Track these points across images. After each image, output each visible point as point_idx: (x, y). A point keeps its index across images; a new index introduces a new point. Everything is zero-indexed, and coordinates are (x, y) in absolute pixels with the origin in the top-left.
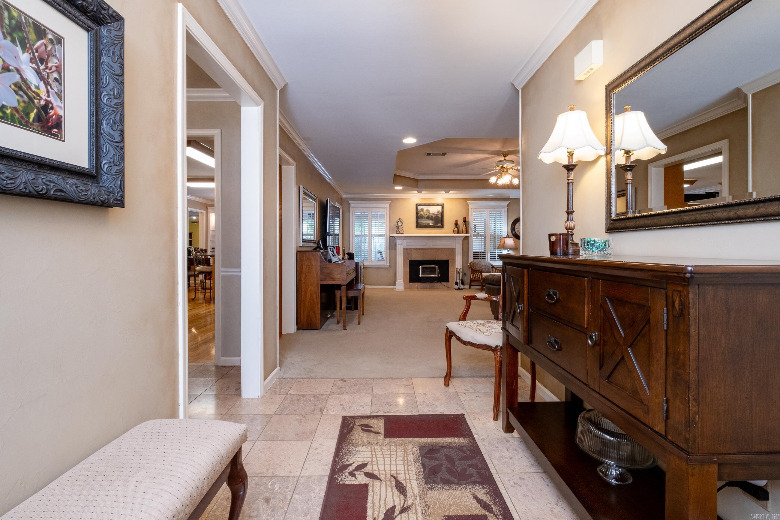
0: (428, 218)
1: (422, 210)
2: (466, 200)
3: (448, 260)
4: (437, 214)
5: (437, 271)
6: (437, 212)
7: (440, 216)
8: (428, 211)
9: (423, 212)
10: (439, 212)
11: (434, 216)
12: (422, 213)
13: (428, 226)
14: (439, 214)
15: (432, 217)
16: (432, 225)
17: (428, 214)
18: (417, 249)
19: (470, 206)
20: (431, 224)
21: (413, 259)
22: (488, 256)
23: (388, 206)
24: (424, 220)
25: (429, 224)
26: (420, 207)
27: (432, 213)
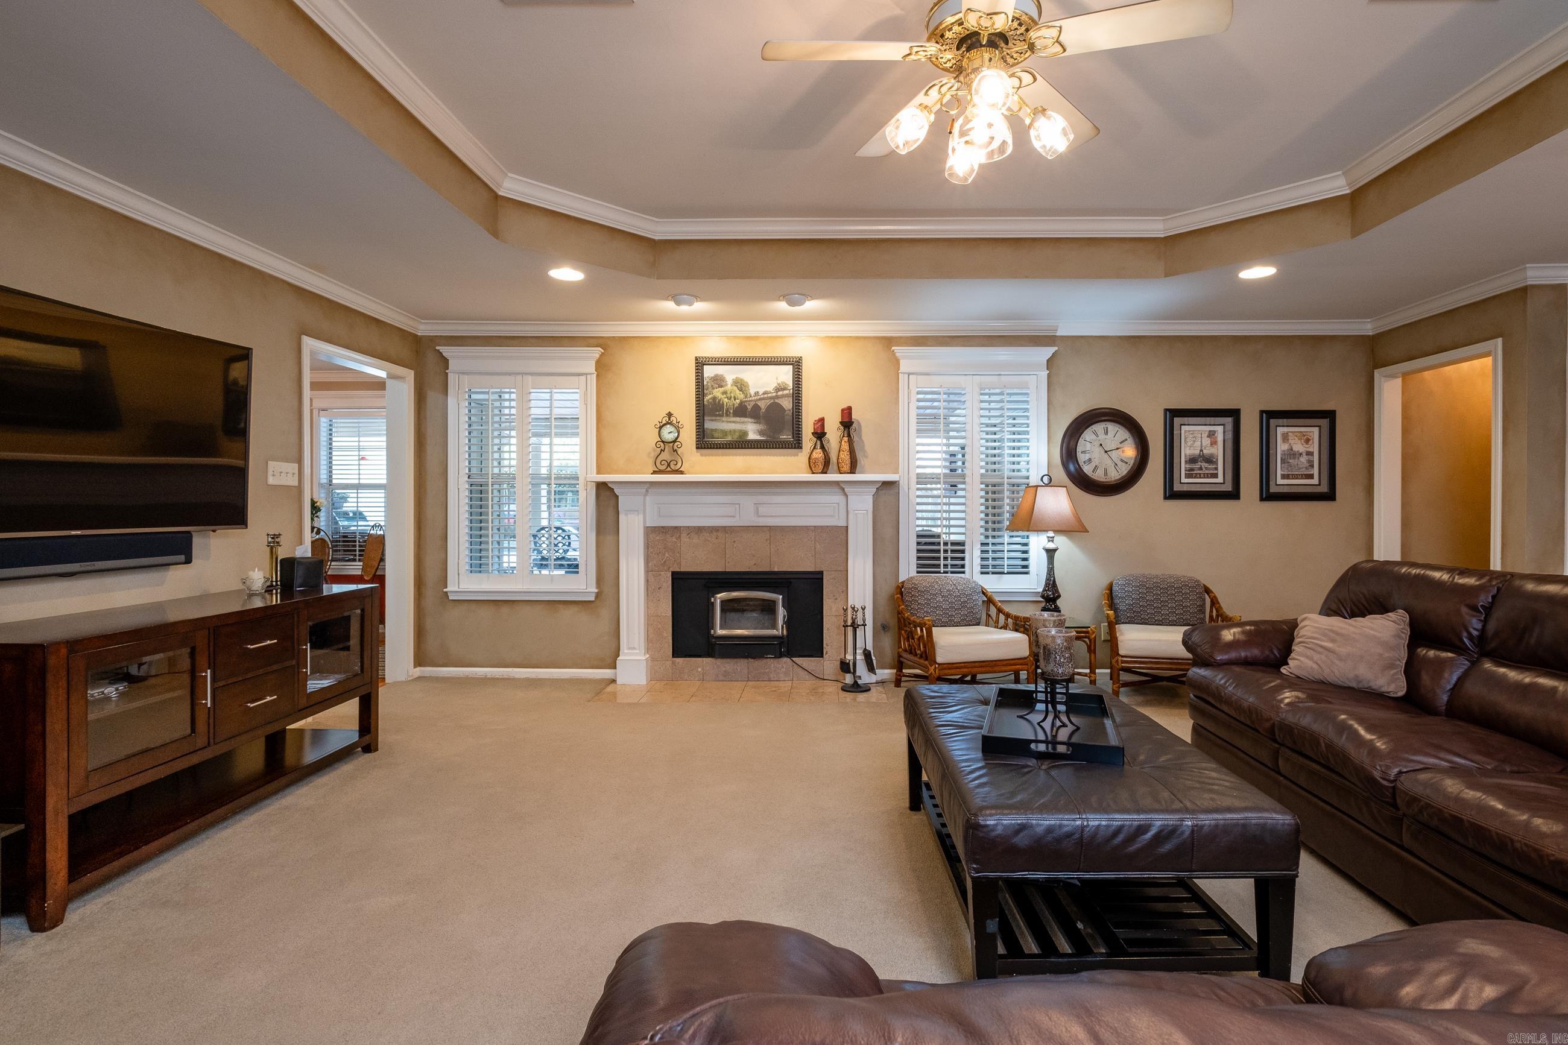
0: (741, 411)
1: (719, 381)
2: (888, 342)
3: (821, 573)
4: (777, 397)
5: (781, 612)
6: (777, 390)
7: (787, 404)
8: (741, 385)
9: (721, 390)
10: (785, 389)
11: (763, 405)
12: (717, 393)
13: (741, 444)
14: (783, 396)
15: (756, 407)
16: (758, 437)
17: (741, 396)
18: (699, 530)
19: (905, 366)
20: (752, 436)
21: (684, 568)
22: (973, 557)
23: (590, 367)
24: (724, 419)
25: (745, 433)
26: (709, 371)
27: (757, 393)
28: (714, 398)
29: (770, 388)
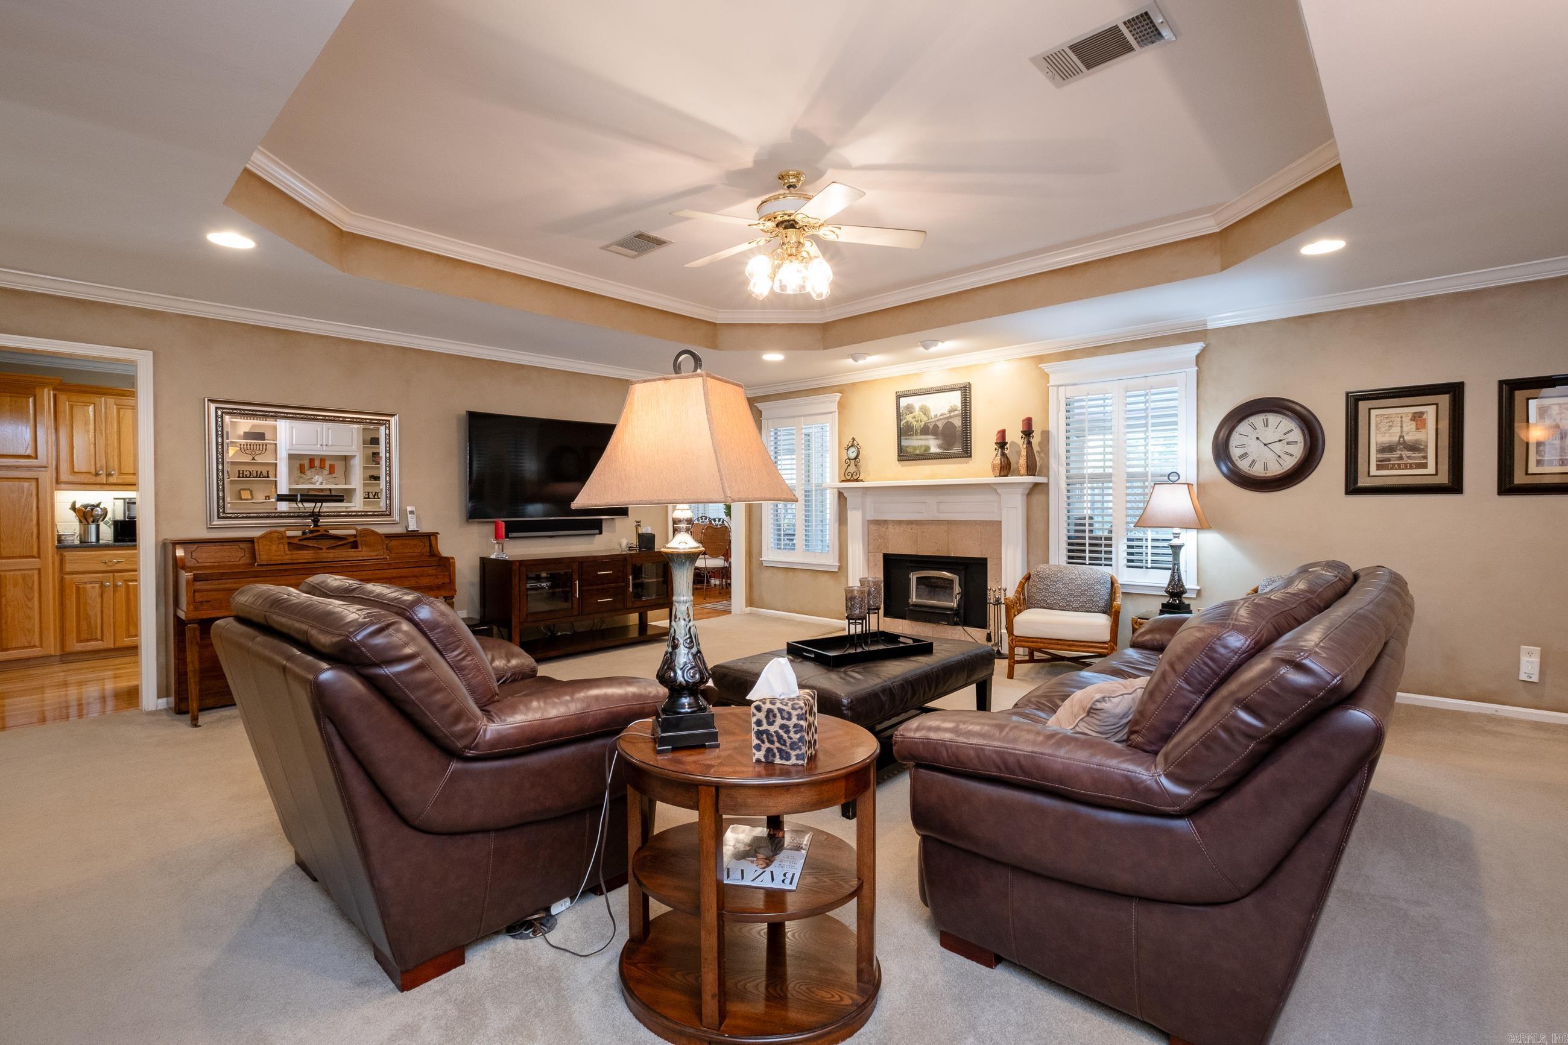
0: (925, 431)
1: (910, 409)
2: (1041, 359)
3: (986, 559)
4: (950, 417)
5: (957, 589)
6: (950, 411)
7: (958, 422)
8: (925, 410)
9: (912, 415)
10: (955, 410)
11: (940, 425)
12: (909, 418)
13: (926, 456)
14: (954, 416)
15: (936, 426)
16: (938, 451)
17: (925, 419)
18: (900, 522)
19: (1054, 380)
20: (934, 449)
21: (890, 552)
22: (1120, 552)
23: (834, 407)
24: (914, 437)
25: (928, 448)
26: (904, 402)
27: (936, 416)
28: (907, 422)
29: (945, 410)
